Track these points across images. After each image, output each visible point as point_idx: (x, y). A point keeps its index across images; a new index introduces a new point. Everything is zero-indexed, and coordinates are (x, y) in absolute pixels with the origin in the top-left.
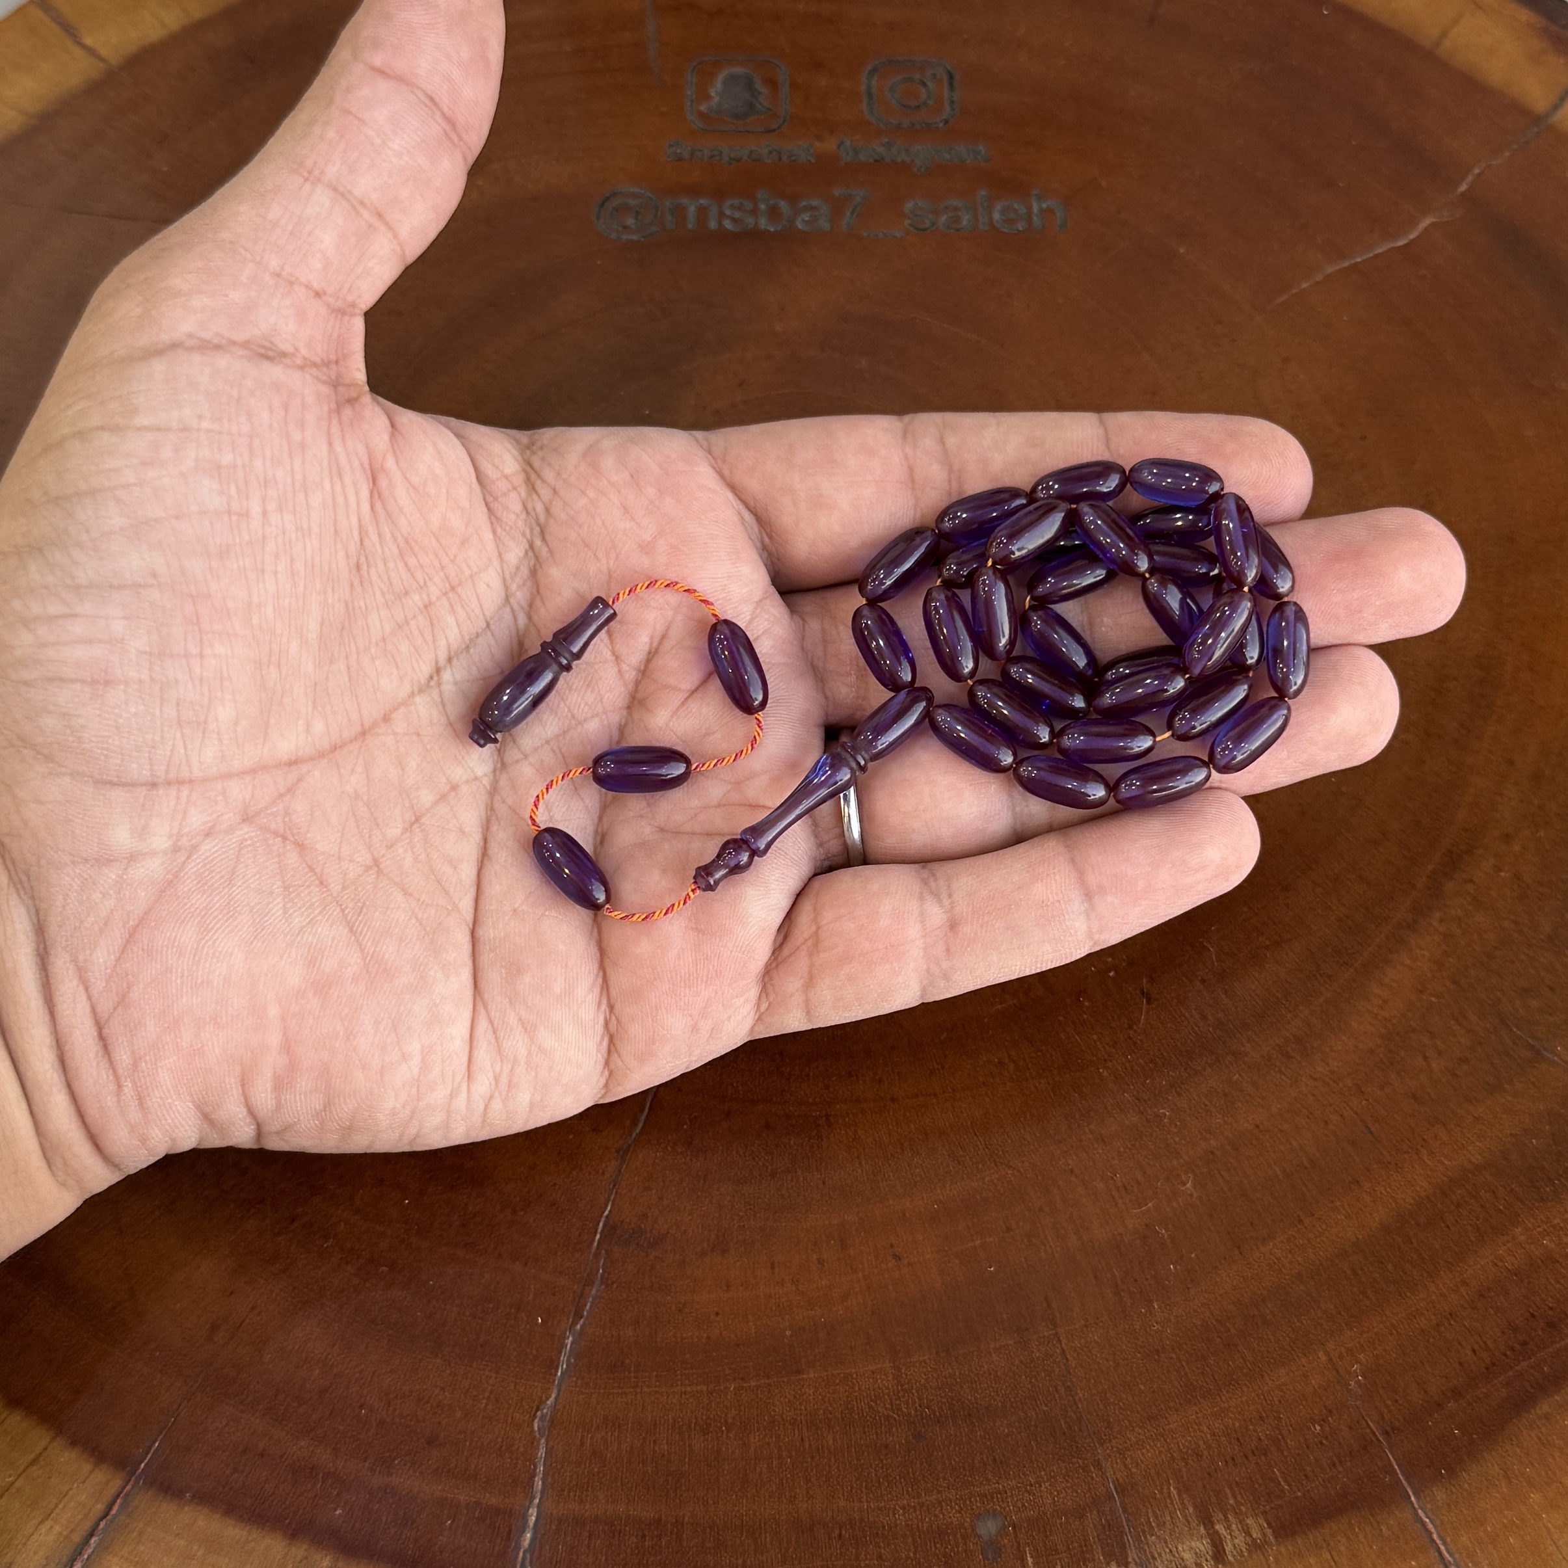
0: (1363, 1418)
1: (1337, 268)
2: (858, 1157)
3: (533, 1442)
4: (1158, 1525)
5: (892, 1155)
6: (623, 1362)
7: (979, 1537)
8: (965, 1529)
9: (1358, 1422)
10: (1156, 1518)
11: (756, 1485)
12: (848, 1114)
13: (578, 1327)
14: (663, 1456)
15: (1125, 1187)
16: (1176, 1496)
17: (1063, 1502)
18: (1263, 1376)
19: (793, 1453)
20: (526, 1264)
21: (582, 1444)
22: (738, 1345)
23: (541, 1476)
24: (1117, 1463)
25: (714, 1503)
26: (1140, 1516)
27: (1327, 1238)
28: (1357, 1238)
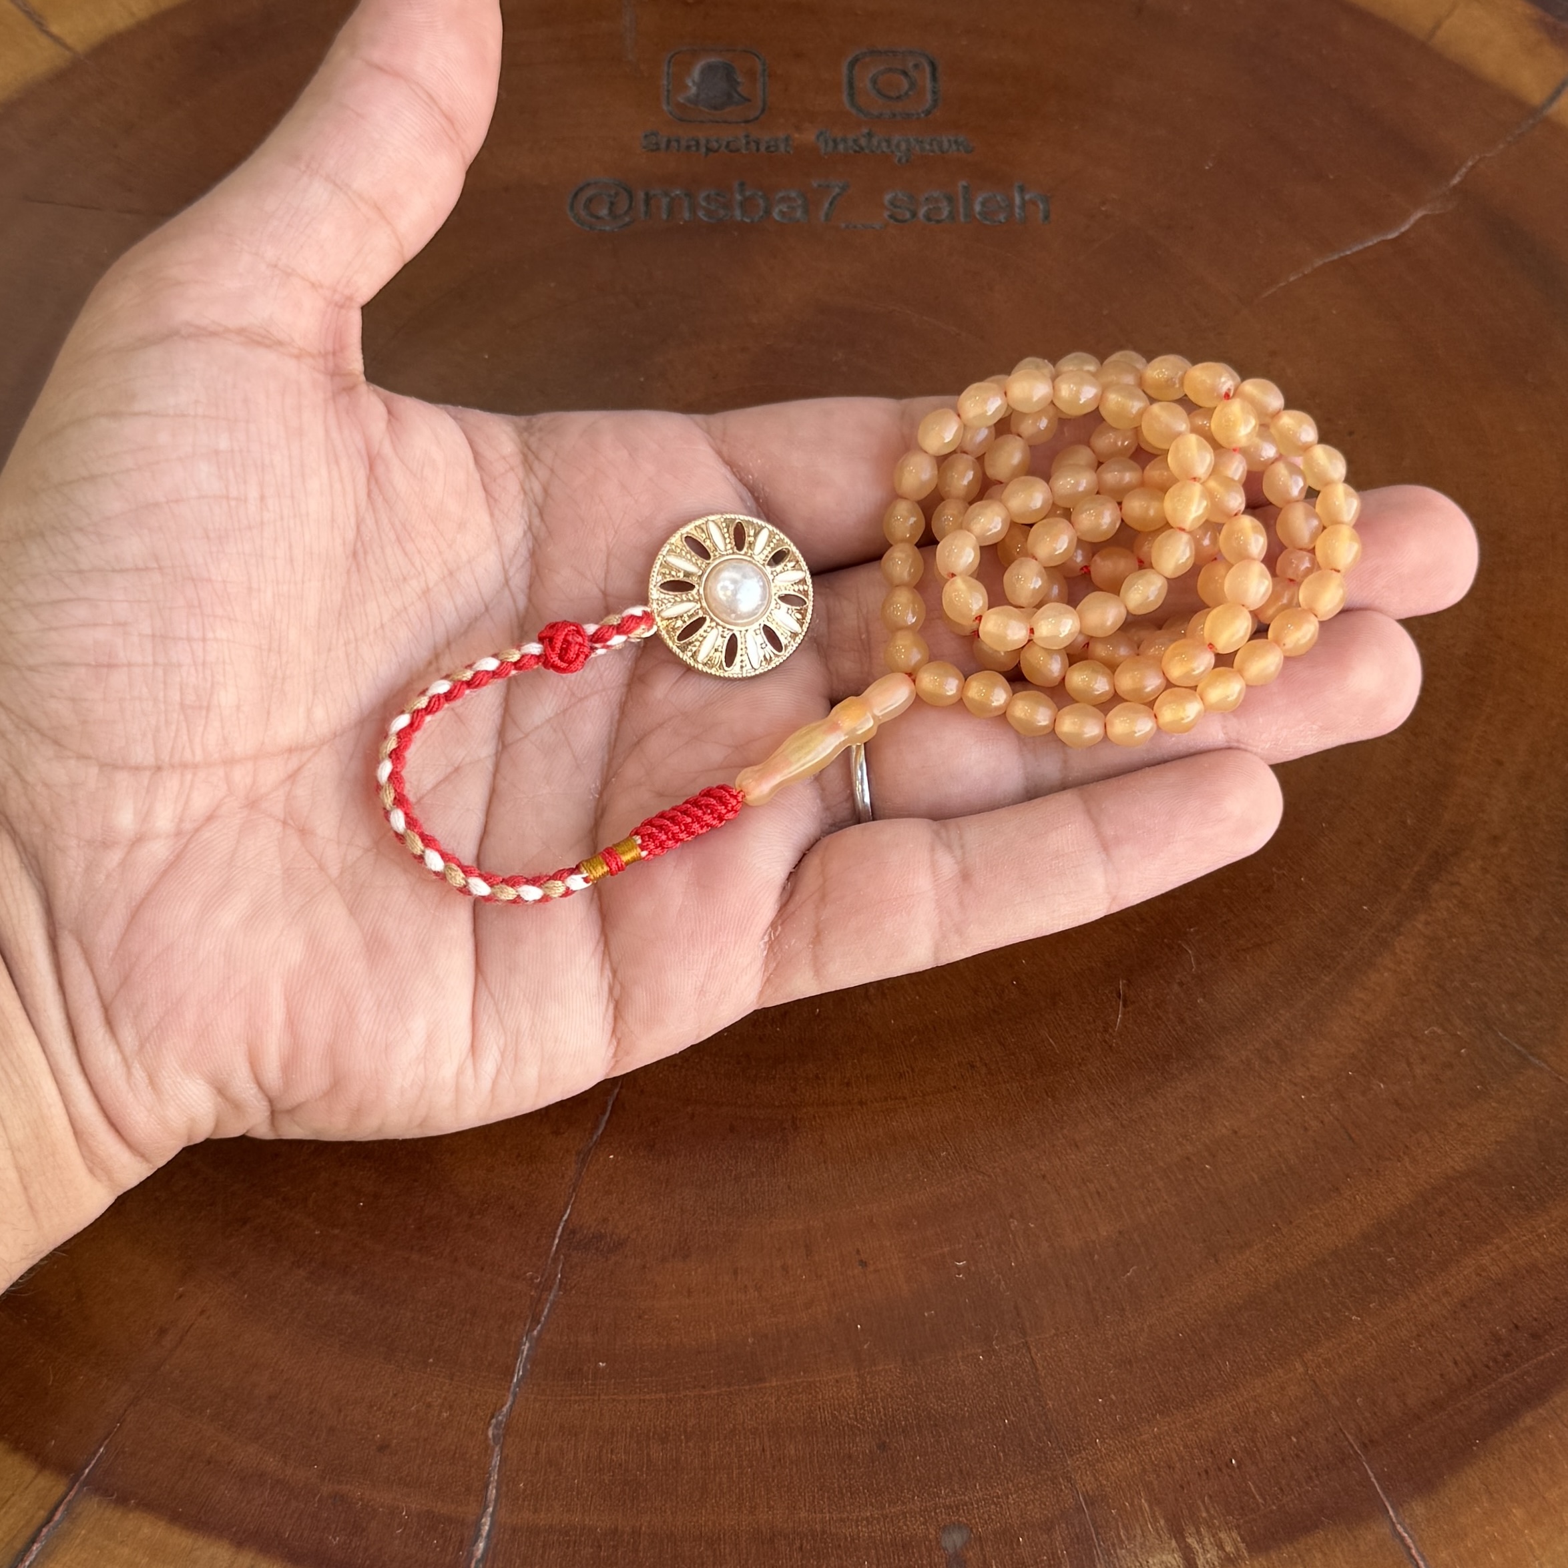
0: (1341, 1430)
1: (1327, 260)
2: (825, 1162)
3: (486, 1451)
4: (1128, 1539)
5: (859, 1159)
6: (580, 1370)
7: (945, 1549)
8: (930, 1541)
9: (1336, 1435)
10: (1127, 1531)
11: (716, 1497)
12: (814, 1117)
13: (535, 1333)
14: (620, 1465)
15: (1098, 1193)
16: (1147, 1509)
17: (1030, 1516)
18: (1237, 1387)
19: (754, 1463)
20: (482, 1269)
21: (537, 1453)
22: (699, 1353)
23: (495, 1484)
24: (1087, 1475)
25: (672, 1513)
26: (1110, 1530)
27: (1306, 1246)
28: (1337, 1246)
